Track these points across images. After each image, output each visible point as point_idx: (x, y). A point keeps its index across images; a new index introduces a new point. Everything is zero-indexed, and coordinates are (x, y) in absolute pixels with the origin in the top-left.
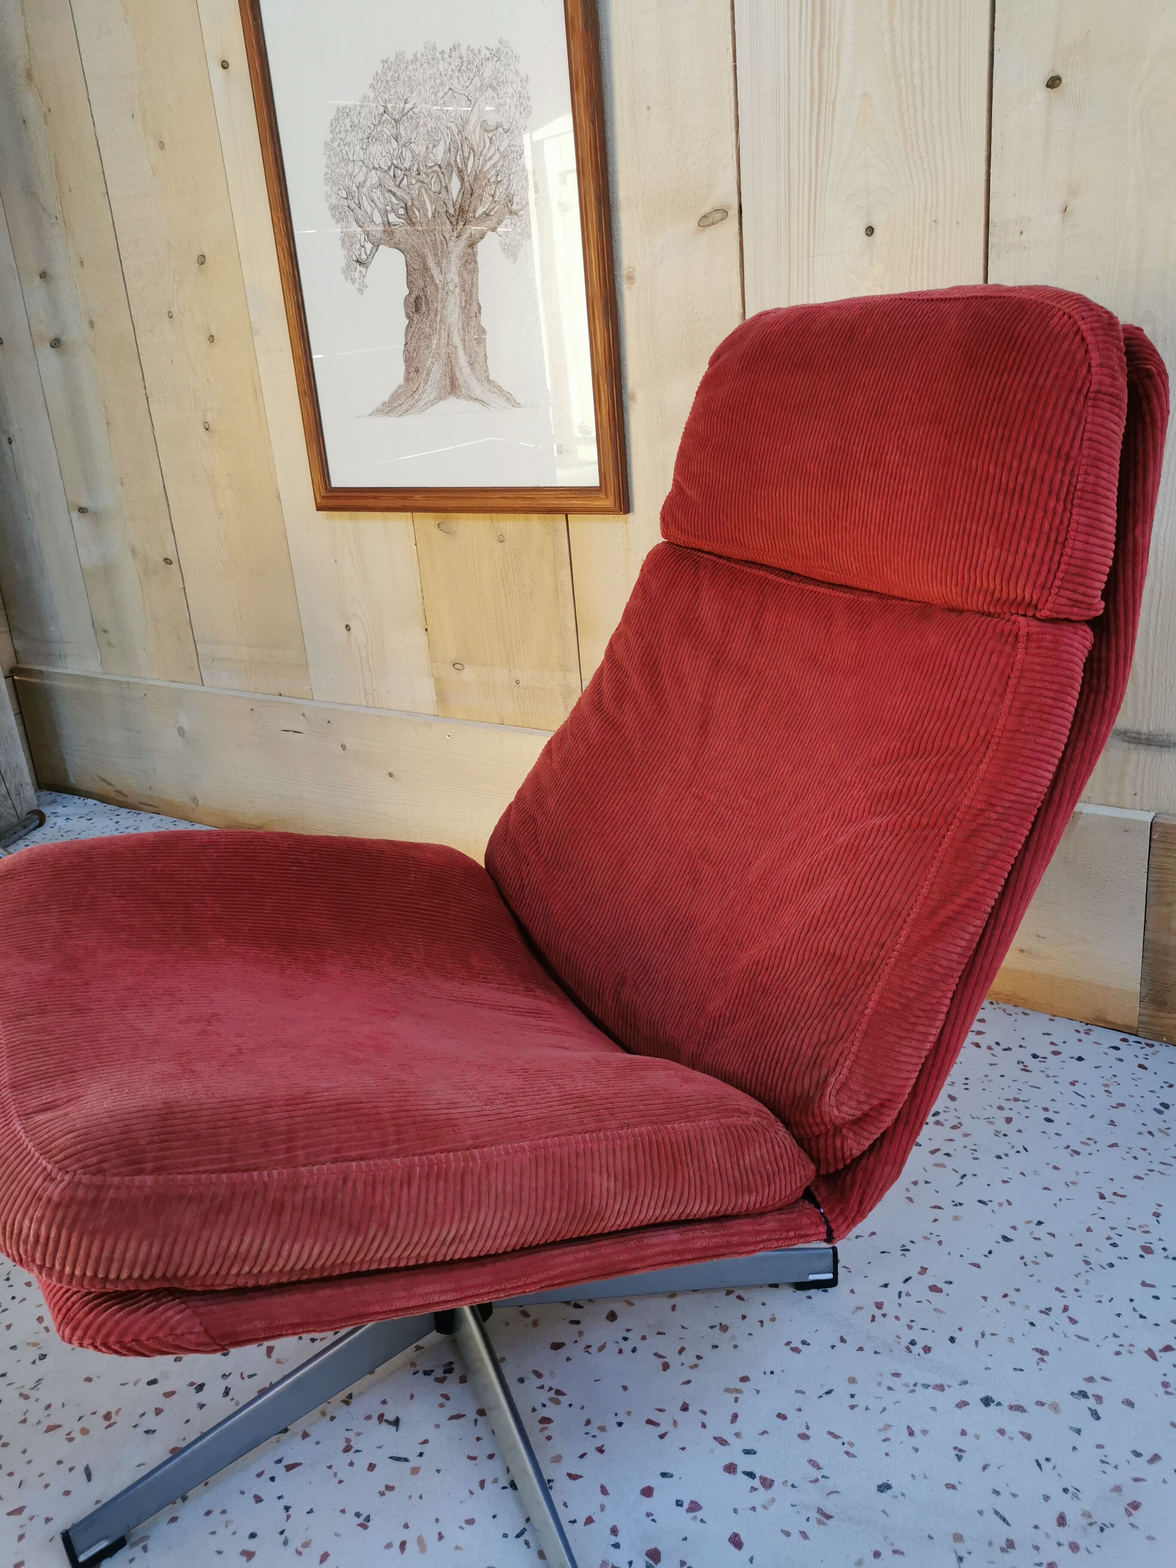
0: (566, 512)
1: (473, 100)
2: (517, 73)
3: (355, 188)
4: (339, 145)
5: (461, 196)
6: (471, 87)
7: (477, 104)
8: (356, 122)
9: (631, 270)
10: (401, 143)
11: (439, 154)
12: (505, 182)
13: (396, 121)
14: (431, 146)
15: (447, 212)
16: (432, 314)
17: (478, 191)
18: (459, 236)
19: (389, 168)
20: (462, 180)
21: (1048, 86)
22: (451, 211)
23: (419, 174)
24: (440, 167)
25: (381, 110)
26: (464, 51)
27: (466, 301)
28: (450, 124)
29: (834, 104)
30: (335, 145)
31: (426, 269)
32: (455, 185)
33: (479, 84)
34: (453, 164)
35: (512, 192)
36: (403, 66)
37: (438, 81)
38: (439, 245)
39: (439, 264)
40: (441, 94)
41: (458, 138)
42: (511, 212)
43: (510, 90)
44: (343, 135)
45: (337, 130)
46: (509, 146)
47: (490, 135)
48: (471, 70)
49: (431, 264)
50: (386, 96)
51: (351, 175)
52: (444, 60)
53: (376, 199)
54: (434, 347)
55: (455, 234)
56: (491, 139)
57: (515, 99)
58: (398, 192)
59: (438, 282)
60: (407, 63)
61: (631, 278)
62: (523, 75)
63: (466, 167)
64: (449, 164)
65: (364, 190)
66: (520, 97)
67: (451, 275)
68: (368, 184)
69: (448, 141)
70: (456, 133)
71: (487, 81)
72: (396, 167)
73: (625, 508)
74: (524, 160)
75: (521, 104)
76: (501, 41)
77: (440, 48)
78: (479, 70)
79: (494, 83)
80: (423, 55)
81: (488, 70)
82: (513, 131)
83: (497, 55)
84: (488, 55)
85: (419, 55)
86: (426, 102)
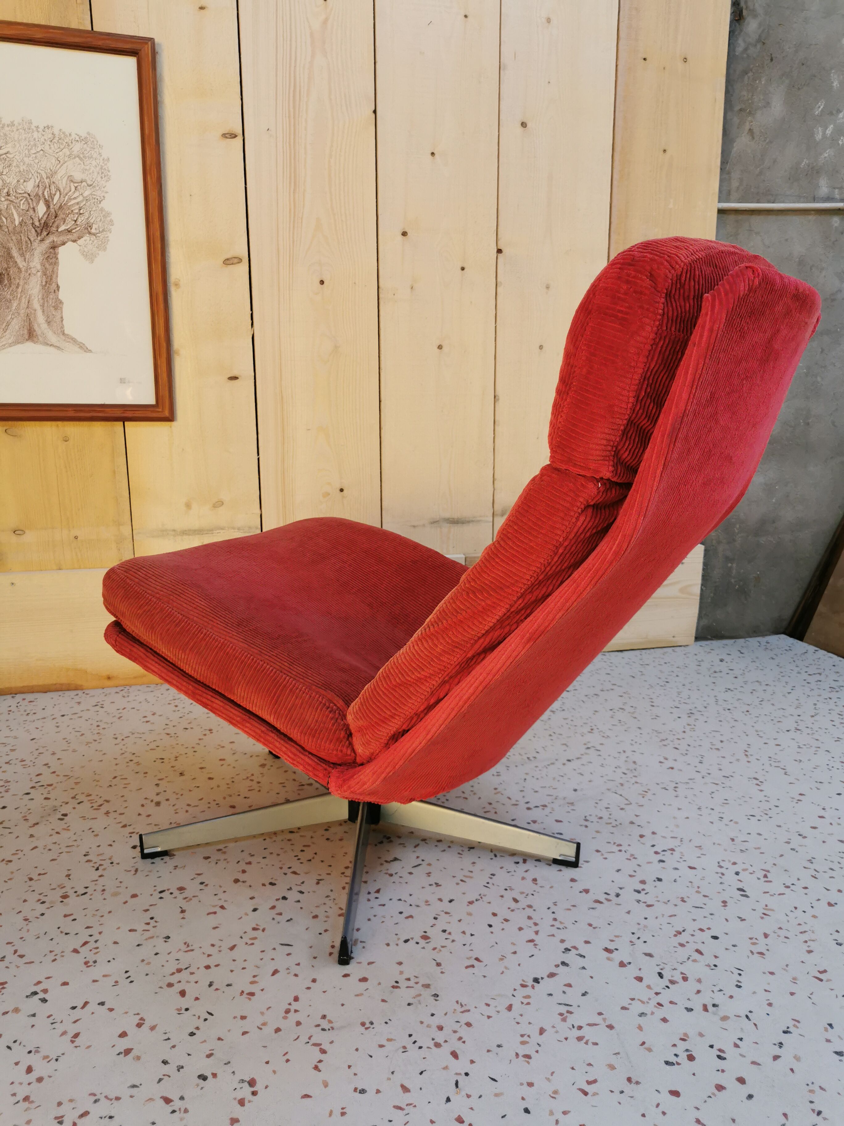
0: (124, 420)
1: (62, 162)
2: (100, 155)
5: (46, 216)
6: (61, 153)
7: (66, 164)
9: (177, 280)
11: (30, 186)
12: (87, 215)
14: (22, 181)
15: (33, 224)
16: (13, 287)
17: (61, 216)
18: (42, 240)
20: (48, 207)
21: (402, 235)
22: (37, 224)
23: (8, 195)
24: (29, 195)
26: (56, 133)
27: (46, 282)
28: (39, 171)
29: (302, 219)
31: (10, 256)
32: (41, 209)
33: (68, 153)
34: (41, 196)
35: (92, 221)
37: (32, 143)
38: (24, 243)
39: (22, 255)
40: (33, 151)
41: (47, 181)
42: (90, 233)
43: (94, 163)
46: (91, 194)
47: (76, 185)
48: (62, 143)
49: (15, 253)
52: (38, 132)
54: (14, 308)
55: (39, 238)
56: (76, 188)
57: (98, 169)
59: (21, 267)
60: (4, 125)
61: (177, 285)
62: (105, 157)
63: (53, 199)
64: (37, 195)
66: (101, 168)
67: (34, 264)
69: (37, 181)
70: (44, 176)
71: (75, 153)
73: (170, 418)
74: (103, 205)
75: (102, 173)
76: (88, 133)
77: (35, 124)
78: (68, 145)
79: (81, 156)
80: (19, 124)
81: (77, 147)
82: (94, 187)
83: (85, 140)
84: (77, 138)
85: (16, 123)
86: (20, 153)
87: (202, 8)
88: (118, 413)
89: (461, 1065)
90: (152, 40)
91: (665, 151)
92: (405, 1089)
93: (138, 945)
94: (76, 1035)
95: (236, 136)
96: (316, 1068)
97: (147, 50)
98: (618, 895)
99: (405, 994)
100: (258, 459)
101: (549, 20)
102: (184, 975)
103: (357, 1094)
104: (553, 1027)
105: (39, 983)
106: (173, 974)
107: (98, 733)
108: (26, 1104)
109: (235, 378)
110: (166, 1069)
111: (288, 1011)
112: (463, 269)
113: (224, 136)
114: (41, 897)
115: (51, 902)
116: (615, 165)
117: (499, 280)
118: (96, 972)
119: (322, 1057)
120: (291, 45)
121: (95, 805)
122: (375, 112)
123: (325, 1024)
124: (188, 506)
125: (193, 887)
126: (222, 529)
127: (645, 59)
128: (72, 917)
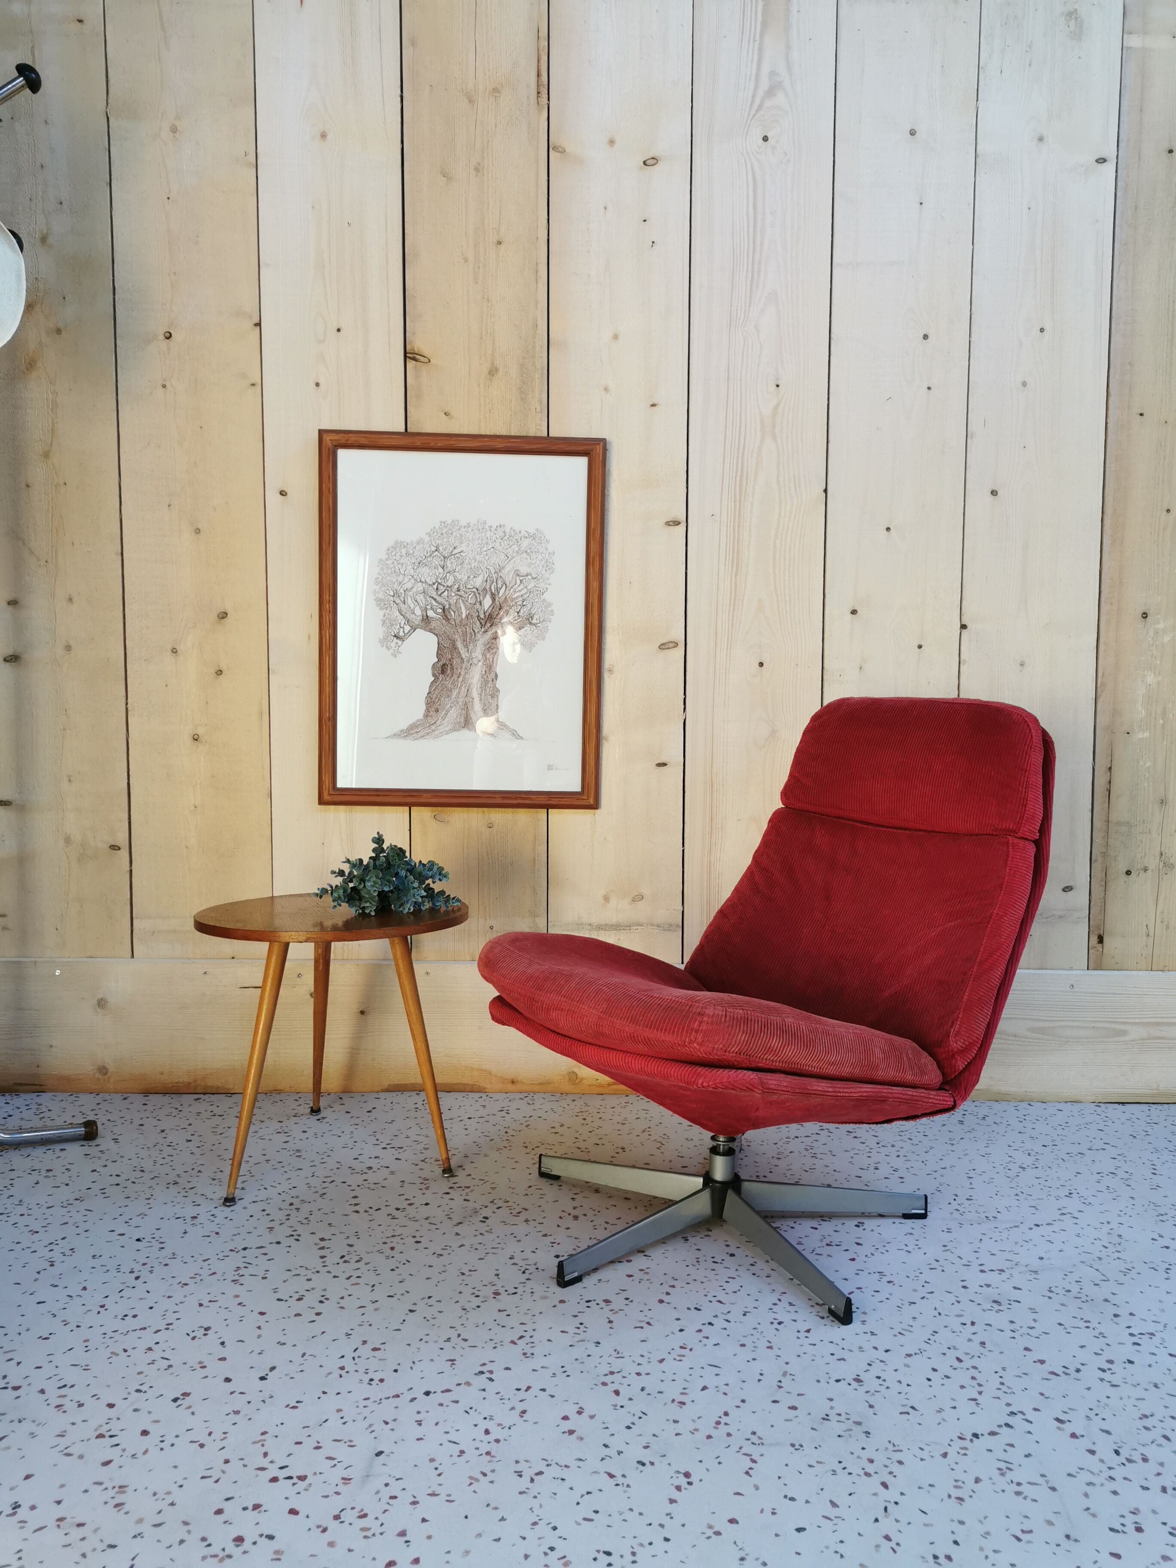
0: (548, 807)
1: (510, 558)
2: (547, 549)
3: (402, 591)
4: (393, 563)
5: (491, 608)
6: (510, 550)
7: (514, 560)
8: (411, 552)
9: (611, 666)
10: (446, 571)
11: (478, 582)
12: (529, 606)
13: (444, 557)
14: (472, 577)
15: (478, 616)
16: (455, 676)
17: (505, 608)
18: (486, 631)
19: (434, 584)
20: (494, 600)
21: (851, 613)
22: (482, 616)
23: (459, 591)
24: (477, 589)
25: (434, 549)
26: (507, 530)
27: (486, 671)
28: (488, 567)
30: (390, 562)
31: (455, 648)
32: (487, 602)
33: (517, 549)
34: (488, 590)
35: (533, 612)
36: (456, 528)
37: (484, 542)
38: (468, 635)
39: (466, 646)
40: (485, 549)
41: (494, 576)
42: (531, 623)
43: (540, 557)
44: (398, 557)
45: (393, 554)
46: (535, 586)
47: (521, 578)
48: (512, 541)
49: (459, 645)
50: (440, 542)
51: (400, 583)
52: (491, 531)
53: (419, 600)
54: (453, 697)
55: (483, 630)
56: (521, 581)
58: (439, 599)
59: (464, 657)
60: (461, 527)
61: (610, 671)
62: (550, 550)
63: (498, 594)
64: (485, 589)
65: (411, 593)
66: (546, 562)
67: (476, 654)
68: (414, 590)
69: (486, 576)
70: (493, 571)
71: (523, 548)
72: (439, 583)
73: (595, 806)
74: (545, 596)
75: (547, 566)
76: (537, 530)
77: (489, 524)
78: (518, 542)
79: (529, 551)
80: (475, 525)
81: (525, 543)
82: (539, 579)
83: (533, 537)
84: (527, 535)
85: (471, 525)
86: (472, 551)
87: (653, 405)
88: (543, 800)
89: (891, 1495)
90: (604, 441)
91: (1168, 511)
92: (834, 1504)
93: (571, 1346)
94: (524, 1412)
95: (679, 523)
96: (747, 1473)
97: (599, 449)
98: (1078, 1371)
99: (834, 1426)
100: (683, 850)
101: (1024, 384)
102: (617, 1377)
103: (787, 1501)
104: (991, 1479)
105: (484, 1364)
106: (606, 1375)
107: (507, 1140)
108: (489, 1458)
109: (664, 764)
110: (607, 1451)
111: (718, 1423)
112: (920, 647)
113: (668, 524)
114: (474, 1291)
115: (485, 1297)
116: (1105, 528)
117: (962, 658)
118: (535, 1363)
119: (753, 1465)
120: (740, 432)
121: (514, 1212)
122: (826, 491)
123: (754, 1439)
124: (606, 899)
125: (618, 1302)
126: (640, 925)
127: (1141, 415)
128: (506, 1313)
